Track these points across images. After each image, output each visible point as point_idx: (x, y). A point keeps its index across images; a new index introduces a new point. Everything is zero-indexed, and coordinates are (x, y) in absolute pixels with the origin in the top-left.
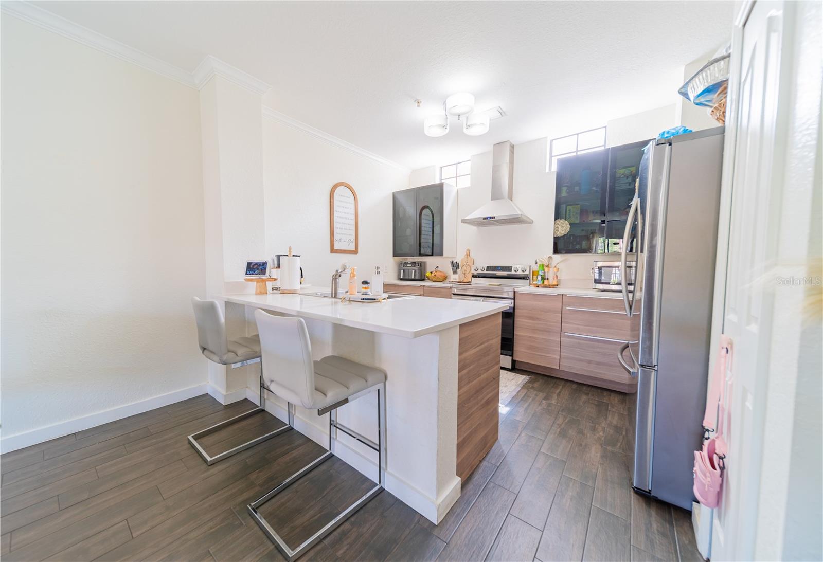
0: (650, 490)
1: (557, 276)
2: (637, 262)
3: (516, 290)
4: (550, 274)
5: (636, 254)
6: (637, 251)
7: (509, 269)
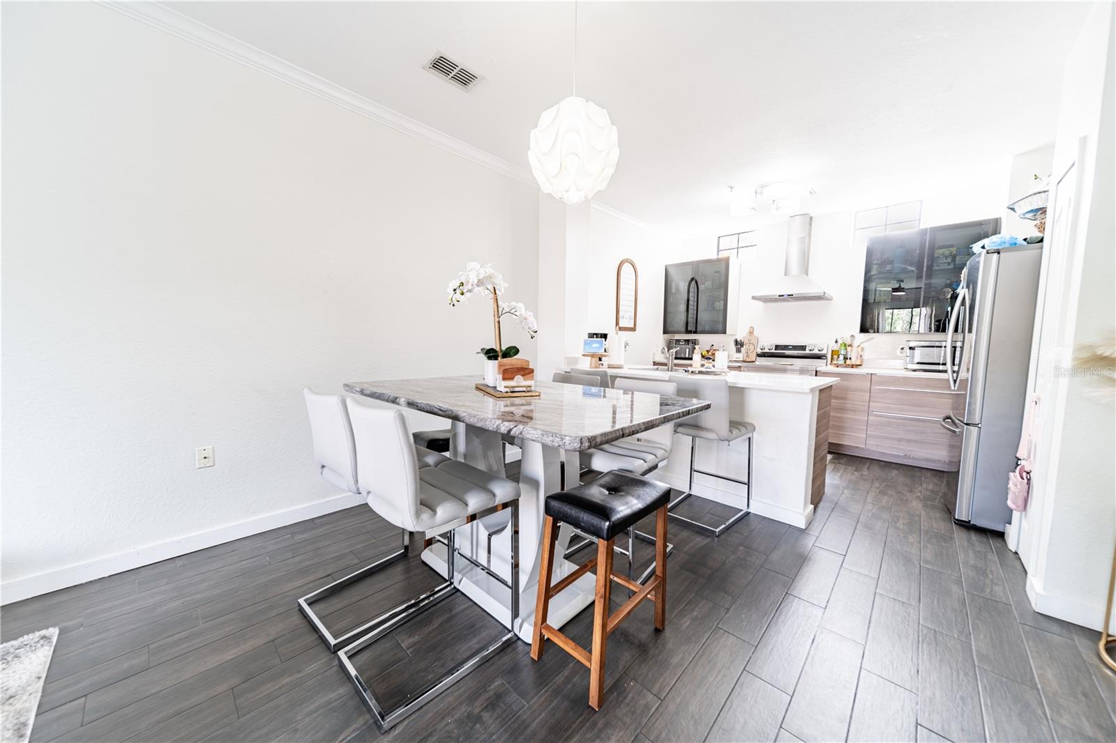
0: (970, 521)
1: (861, 356)
2: (963, 342)
3: (818, 369)
4: (853, 354)
5: (962, 334)
6: (963, 331)
7: (803, 348)
